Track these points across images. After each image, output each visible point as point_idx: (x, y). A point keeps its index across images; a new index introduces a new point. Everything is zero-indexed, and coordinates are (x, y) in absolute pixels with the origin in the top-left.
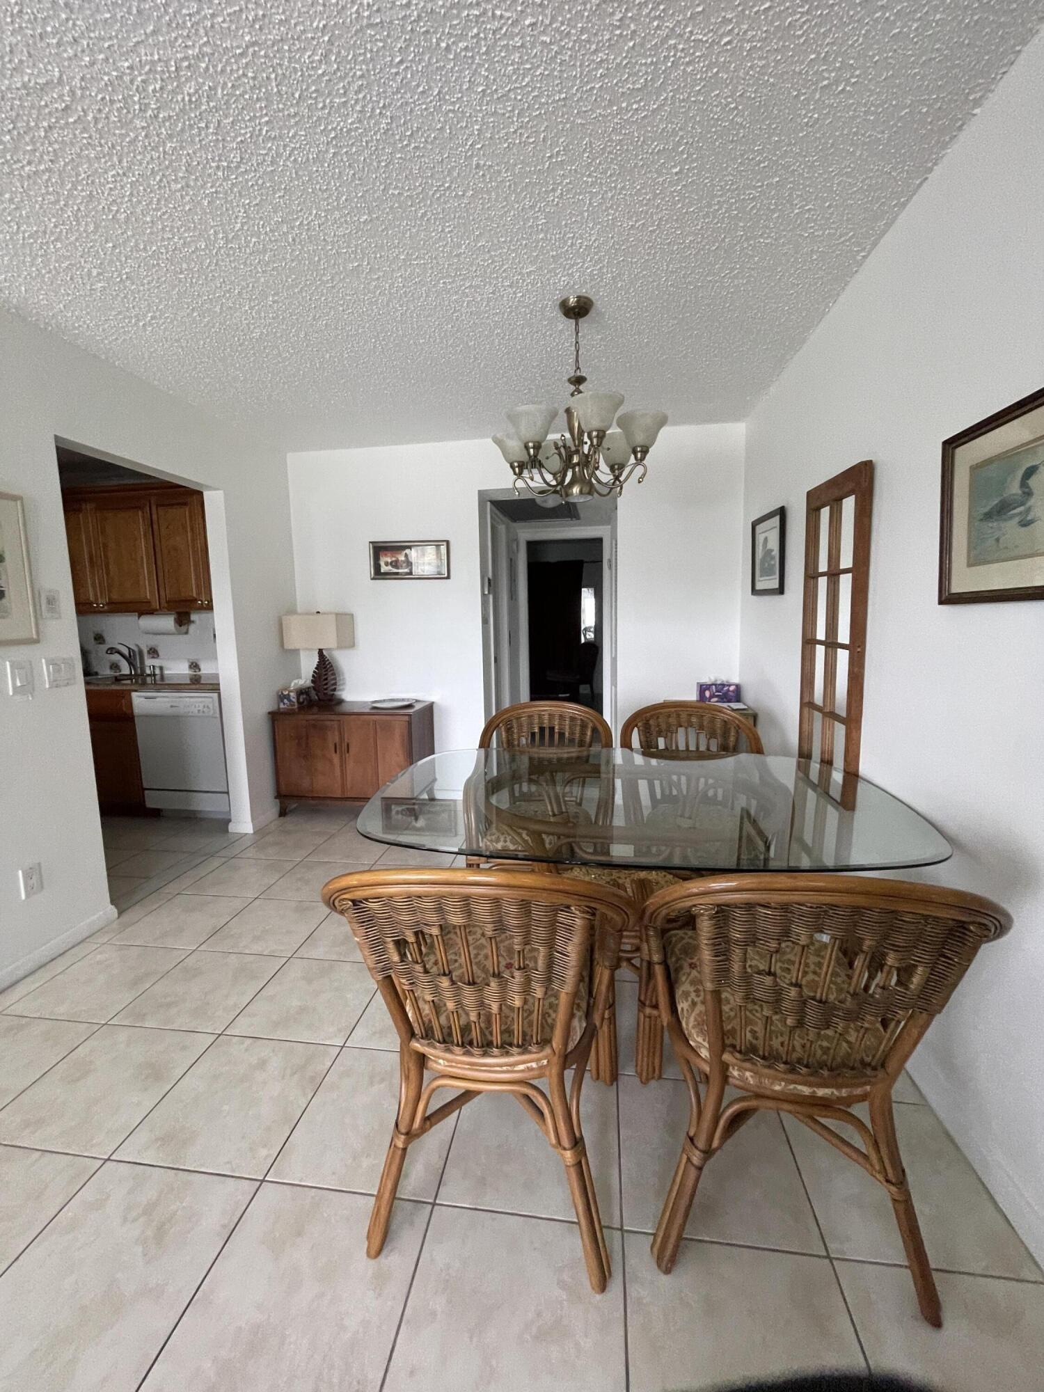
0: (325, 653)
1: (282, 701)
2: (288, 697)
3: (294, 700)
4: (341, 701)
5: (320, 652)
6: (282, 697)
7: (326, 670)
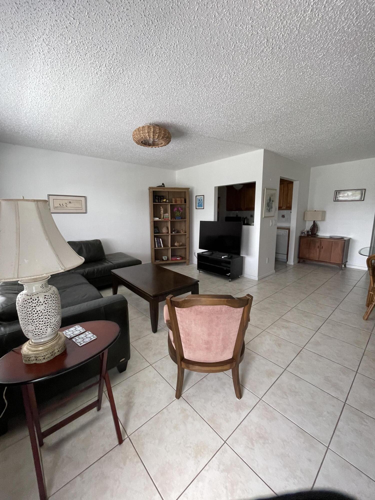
0: (315, 222)
1: (302, 234)
2: (304, 233)
3: (306, 234)
4: (318, 235)
5: (314, 221)
6: (302, 233)
7: (315, 227)
